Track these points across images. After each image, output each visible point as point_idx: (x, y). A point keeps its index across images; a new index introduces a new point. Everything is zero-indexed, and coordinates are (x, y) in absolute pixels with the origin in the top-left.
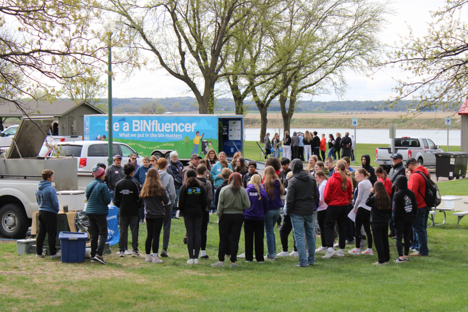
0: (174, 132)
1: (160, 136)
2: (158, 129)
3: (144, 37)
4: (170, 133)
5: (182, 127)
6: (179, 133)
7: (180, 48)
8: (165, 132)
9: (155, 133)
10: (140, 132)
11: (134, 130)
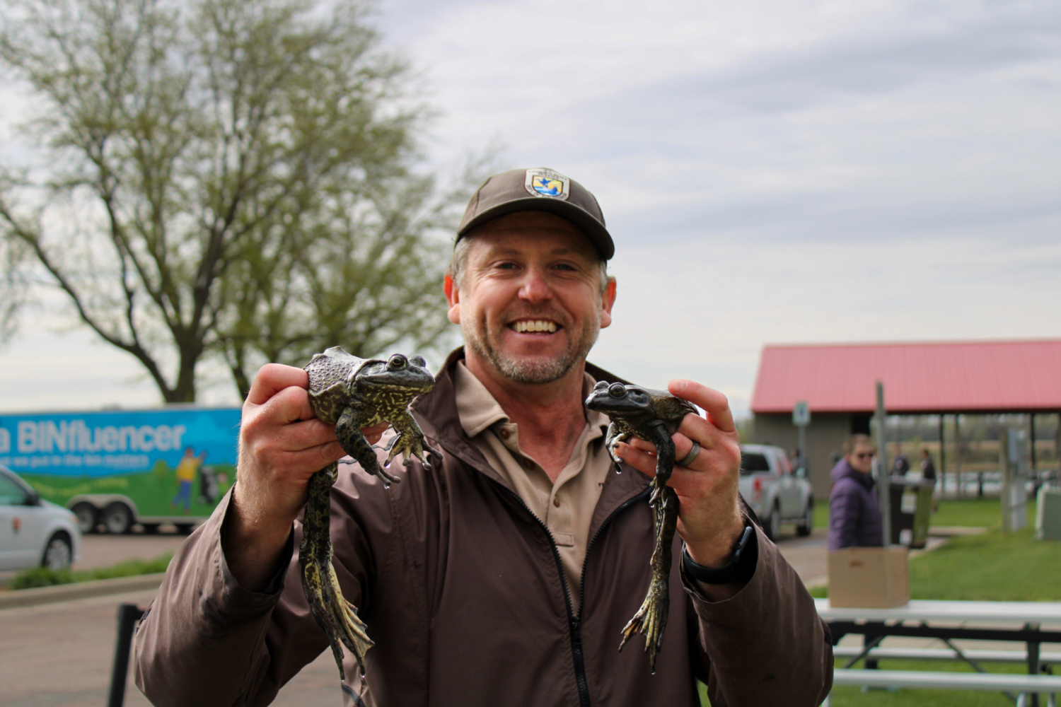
0: (129, 451)
1: (91, 461)
2: (85, 443)
3: (43, 257)
4: (118, 453)
5: (148, 438)
6: (139, 452)
7: (124, 281)
8: (102, 453)
9: (77, 453)
10: (38, 454)
11: (22, 447)
